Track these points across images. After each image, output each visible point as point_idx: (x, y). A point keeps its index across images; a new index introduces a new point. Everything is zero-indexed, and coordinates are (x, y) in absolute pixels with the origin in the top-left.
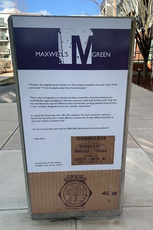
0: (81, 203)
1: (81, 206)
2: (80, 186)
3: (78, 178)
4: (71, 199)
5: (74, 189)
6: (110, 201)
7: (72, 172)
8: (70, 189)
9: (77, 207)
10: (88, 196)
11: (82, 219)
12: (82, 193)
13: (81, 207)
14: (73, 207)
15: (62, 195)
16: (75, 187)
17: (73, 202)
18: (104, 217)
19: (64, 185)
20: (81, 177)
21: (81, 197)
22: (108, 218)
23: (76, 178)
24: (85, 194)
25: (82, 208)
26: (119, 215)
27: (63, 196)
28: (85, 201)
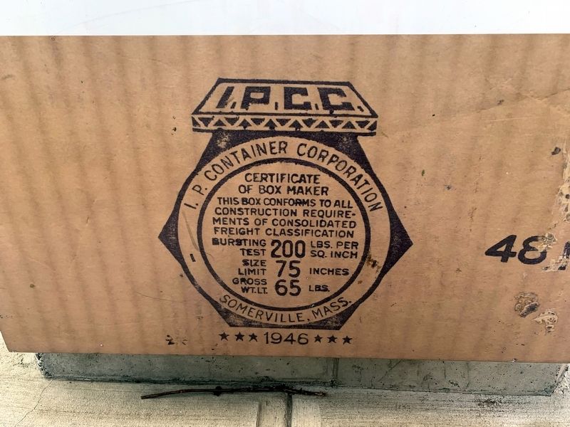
0: (326, 310)
1: (322, 325)
2: (325, 180)
3: (307, 106)
4: (252, 276)
5: (278, 202)
6: (532, 309)
7: (251, 43)
8: (244, 200)
9: (296, 333)
10: (381, 263)
11: (324, 395)
12: (333, 240)
13: (326, 334)
14: (270, 331)
15: (187, 243)
16: (285, 184)
17: (272, 298)
18: (455, 391)
19: (199, 168)
20: (334, 100)
21: (328, 262)
22: (480, 403)
23: (289, 105)
24: (355, 245)
25: (332, 339)
26: (549, 391)
27: (197, 255)
28: (352, 295)
